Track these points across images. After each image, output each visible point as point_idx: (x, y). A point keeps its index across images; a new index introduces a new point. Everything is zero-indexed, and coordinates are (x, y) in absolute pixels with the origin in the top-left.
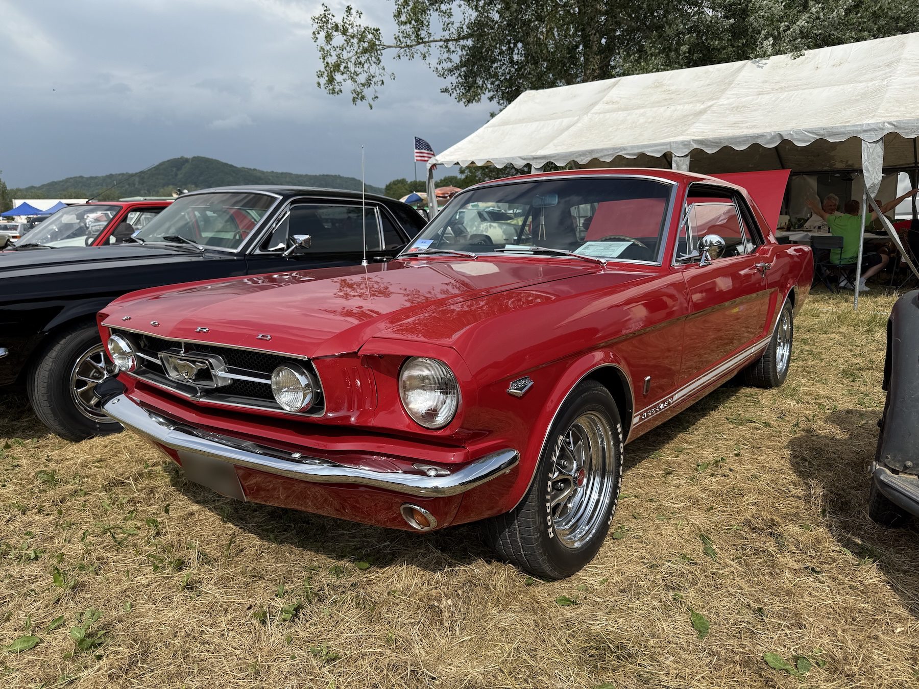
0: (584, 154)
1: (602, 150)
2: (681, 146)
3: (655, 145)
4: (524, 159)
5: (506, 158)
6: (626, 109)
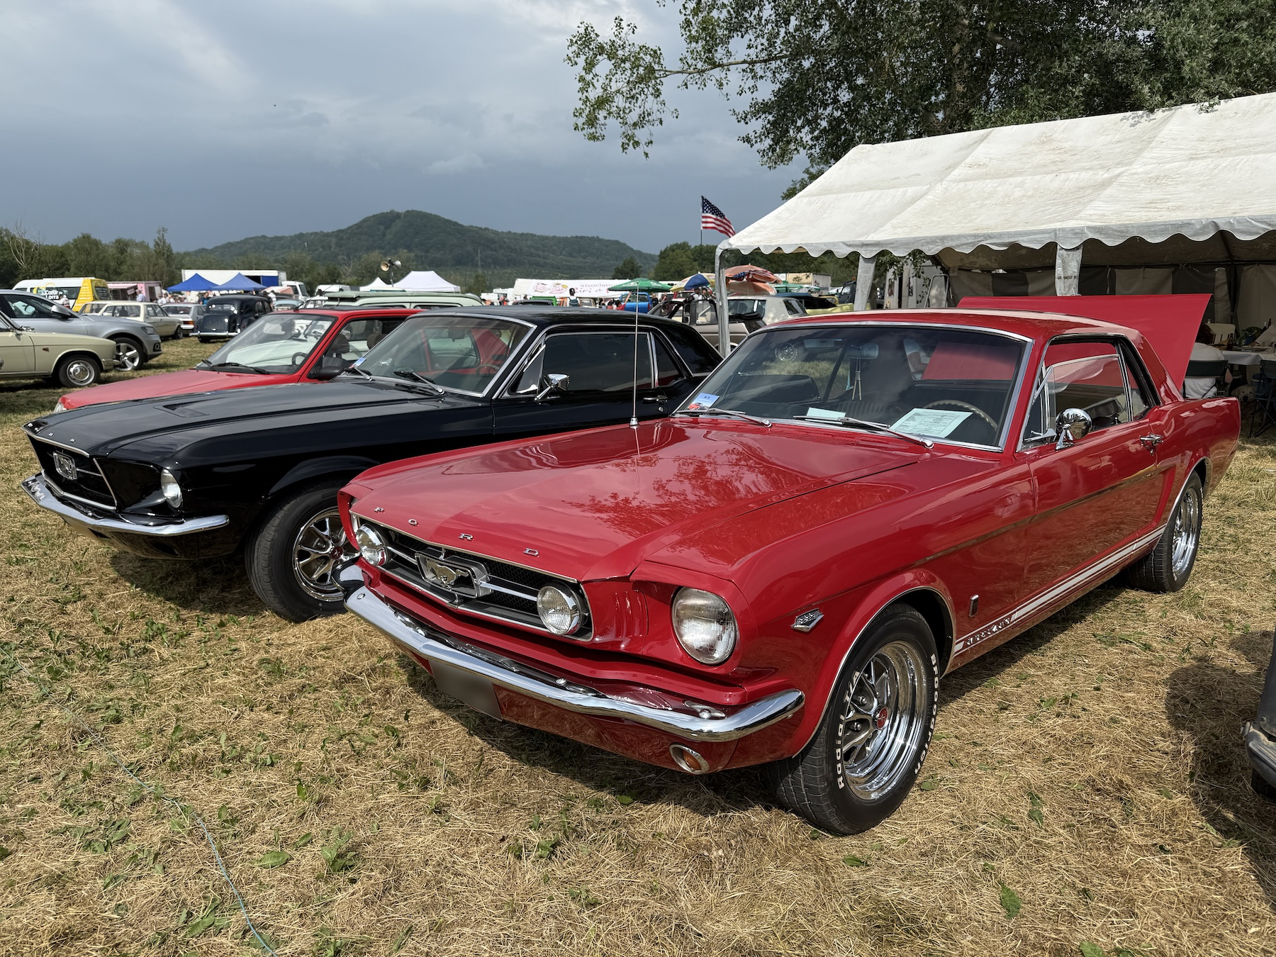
0: (933, 241)
1: (959, 237)
2: (1070, 235)
3: (1034, 233)
4: (850, 246)
5: (825, 244)
6: (995, 176)
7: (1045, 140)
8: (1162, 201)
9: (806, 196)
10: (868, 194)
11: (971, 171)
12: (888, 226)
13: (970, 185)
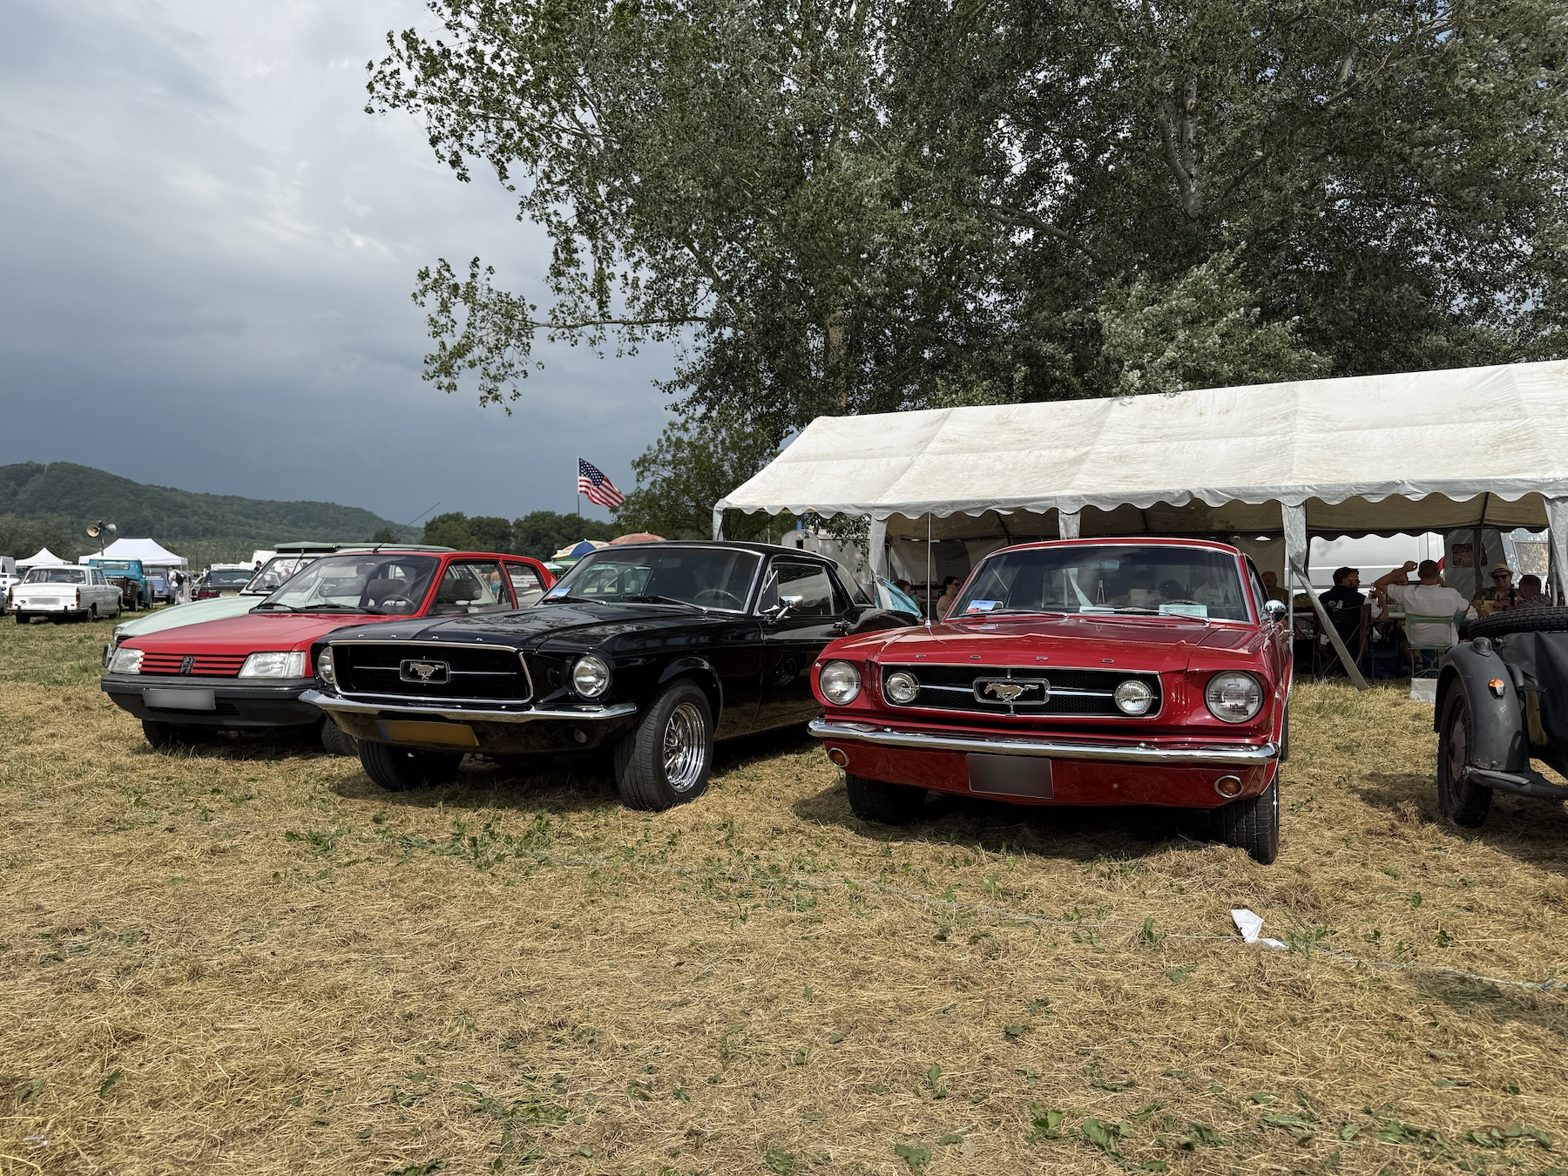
0: (944, 505)
2: (1069, 502)
3: (1037, 500)
4: (860, 508)
6: (971, 450)
7: (1005, 422)
8: (1134, 476)
9: (786, 461)
10: (853, 462)
11: (945, 446)
12: (891, 491)
13: (952, 458)
